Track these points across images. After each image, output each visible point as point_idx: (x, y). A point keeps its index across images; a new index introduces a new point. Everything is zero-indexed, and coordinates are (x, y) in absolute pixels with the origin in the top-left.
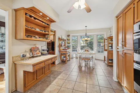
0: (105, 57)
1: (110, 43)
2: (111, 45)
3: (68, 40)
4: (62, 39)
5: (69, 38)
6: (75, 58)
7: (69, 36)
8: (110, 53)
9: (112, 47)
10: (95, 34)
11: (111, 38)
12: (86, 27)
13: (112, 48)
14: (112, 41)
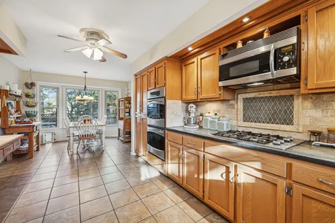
0: (119, 129)
1: (127, 108)
2: (128, 110)
3: (27, 96)
4: (11, 95)
5: (30, 92)
6: (49, 142)
7: (31, 85)
8: (128, 123)
9: (129, 112)
10: (102, 89)
11: (128, 100)
12: (85, 72)
13: (130, 115)
14: (130, 103)
